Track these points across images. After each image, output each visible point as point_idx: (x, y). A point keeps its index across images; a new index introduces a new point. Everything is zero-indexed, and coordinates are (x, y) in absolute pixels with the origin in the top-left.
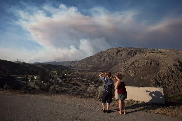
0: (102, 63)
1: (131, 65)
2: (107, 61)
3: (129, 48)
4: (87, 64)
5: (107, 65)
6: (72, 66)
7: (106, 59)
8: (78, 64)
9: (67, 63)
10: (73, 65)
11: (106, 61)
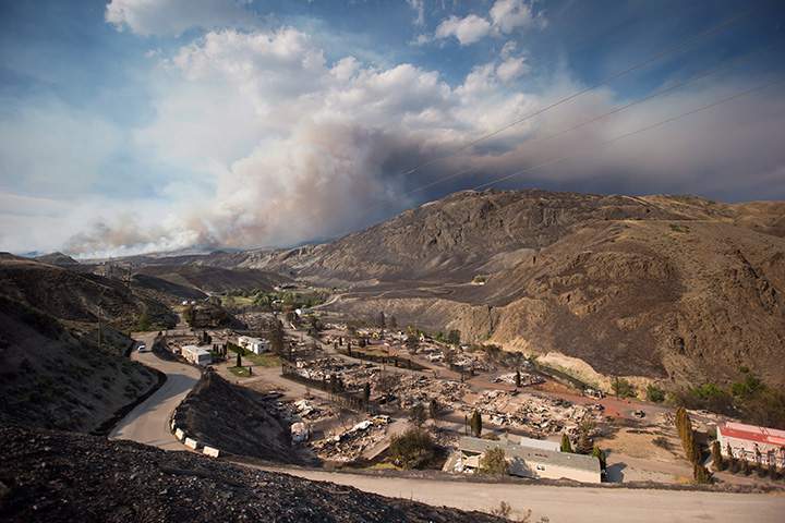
0: (425, 256)
1: (567, 272)
2: (447, 248)
3: (527, 191)
4: (363, 260)
5: (446, 263)
6: (298, 270)
7: (439, 240)
8: (321, 262)
9: (269, 258)
10: (300, 266)
11: (440, 246)
